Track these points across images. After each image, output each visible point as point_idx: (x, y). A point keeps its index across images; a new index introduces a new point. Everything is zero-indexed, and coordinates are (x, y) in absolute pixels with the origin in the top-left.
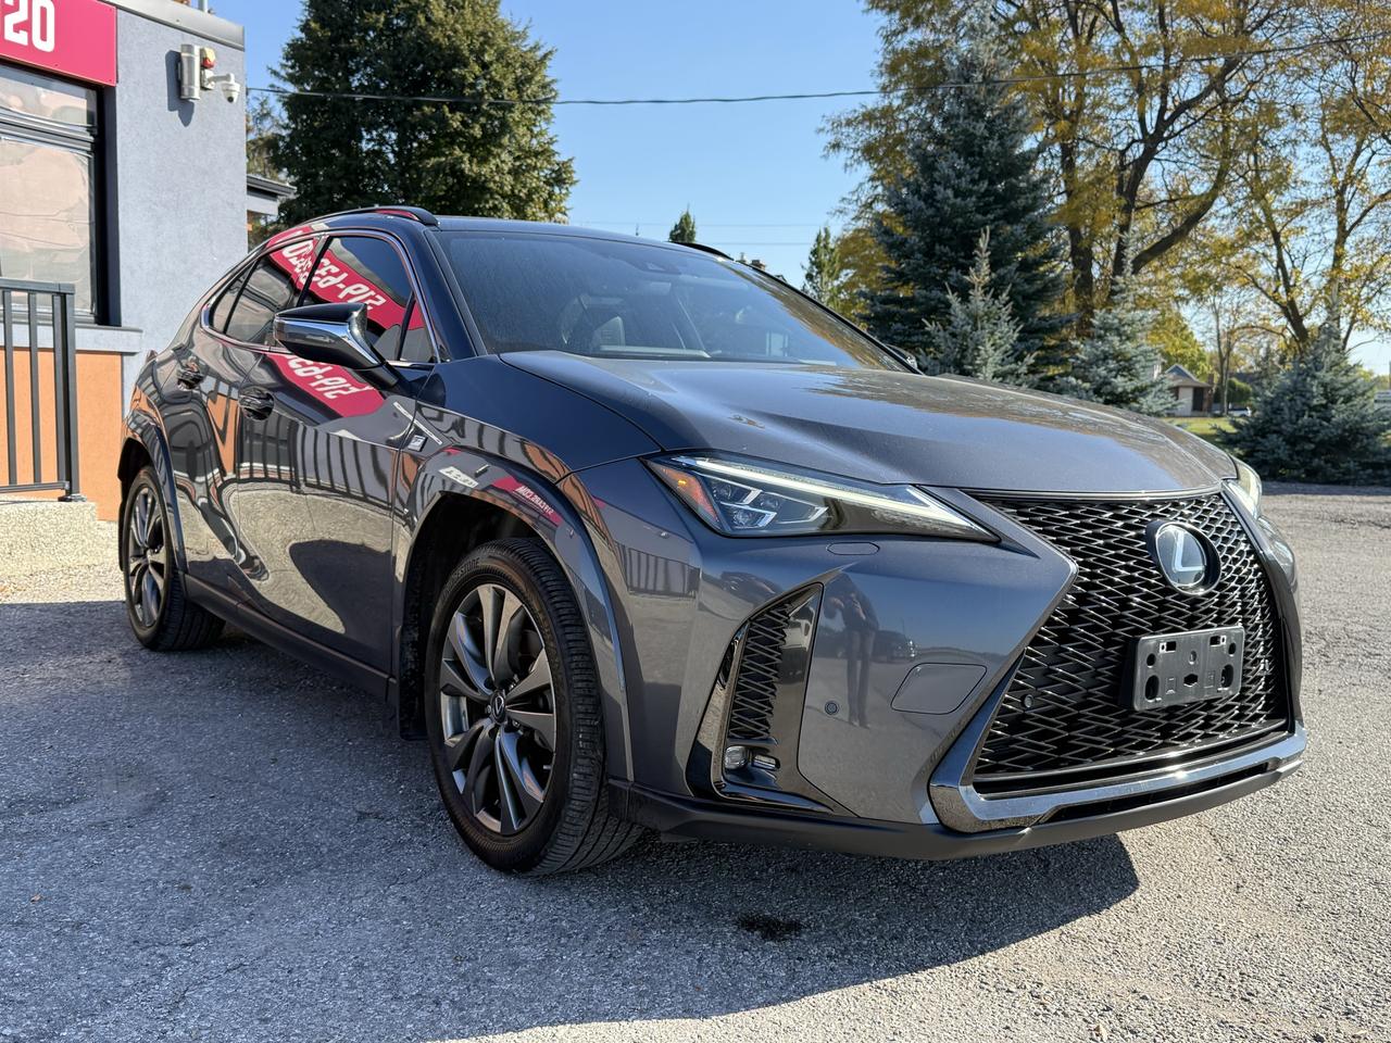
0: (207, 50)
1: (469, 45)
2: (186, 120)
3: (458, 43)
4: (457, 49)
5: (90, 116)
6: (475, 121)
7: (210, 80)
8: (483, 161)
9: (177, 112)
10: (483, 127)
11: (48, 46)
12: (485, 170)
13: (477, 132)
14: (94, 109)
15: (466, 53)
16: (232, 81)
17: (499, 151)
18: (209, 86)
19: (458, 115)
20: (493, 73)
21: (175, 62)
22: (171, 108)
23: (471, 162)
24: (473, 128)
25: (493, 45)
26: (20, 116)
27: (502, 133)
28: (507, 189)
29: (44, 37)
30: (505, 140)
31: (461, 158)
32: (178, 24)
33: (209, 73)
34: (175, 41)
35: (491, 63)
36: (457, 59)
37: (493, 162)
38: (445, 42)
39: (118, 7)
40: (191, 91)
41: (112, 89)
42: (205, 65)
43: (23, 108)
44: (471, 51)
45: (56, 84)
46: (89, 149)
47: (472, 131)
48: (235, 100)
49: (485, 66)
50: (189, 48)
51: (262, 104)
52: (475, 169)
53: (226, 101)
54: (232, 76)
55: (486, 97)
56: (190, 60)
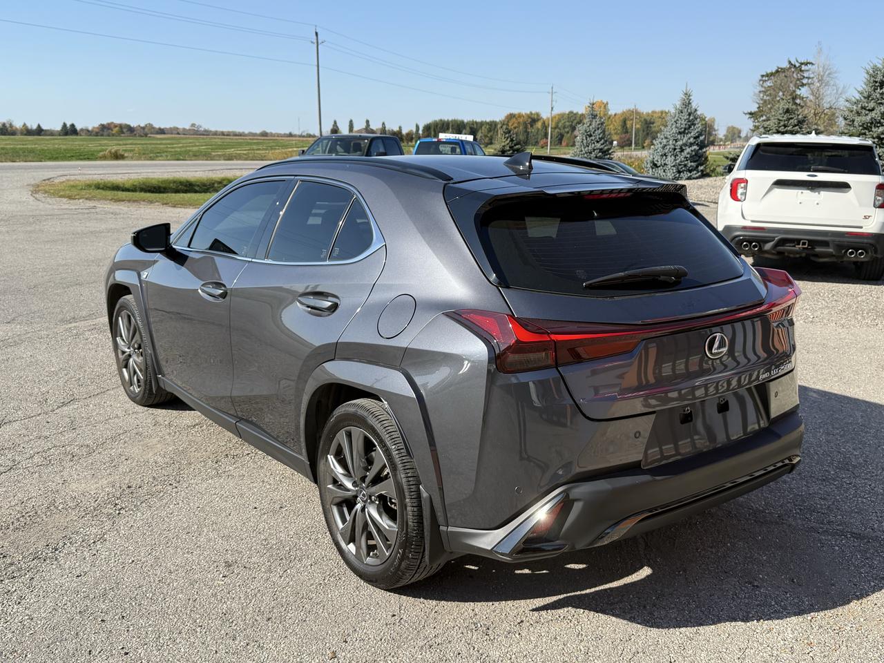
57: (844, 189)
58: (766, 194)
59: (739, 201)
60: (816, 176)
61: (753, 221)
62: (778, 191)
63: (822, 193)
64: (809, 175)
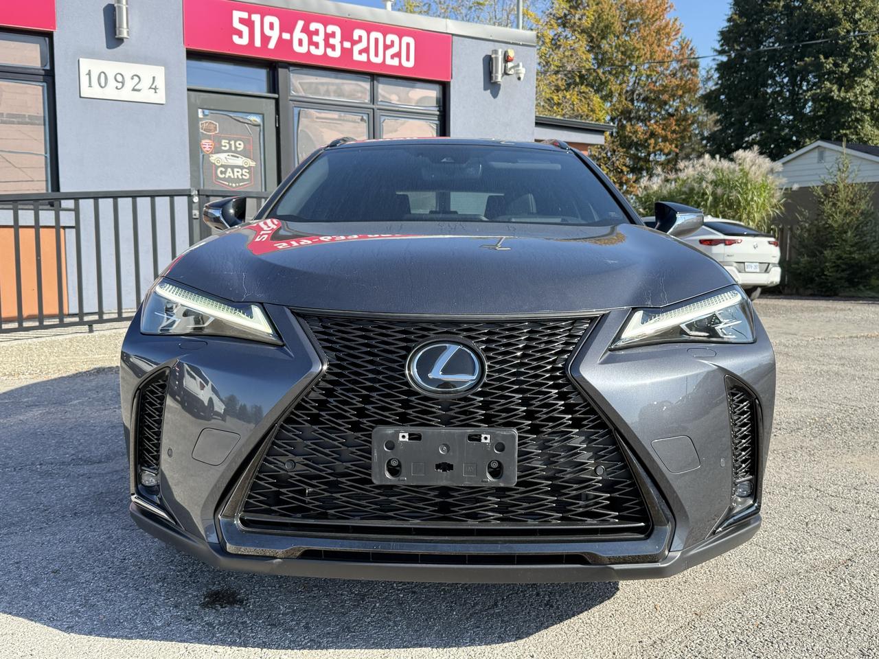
0: (509, 51)
1: (844, 10)
2: (495, 95)
3: (835, 10)
4: (834, 15)
5: (438, 101)
6: (844, 61)
7: (510, 69)
8: (850, 88)
9: (489, 91)
10: (850, 66)
11: (411, 64)
12: (850, 95)
13: (846, 69)
14: (440, 96)
15: (841, 16)
16: (521, 67)
17: (862, 80)
18: (510, 73)
19: (831, 60)
20: (861, 26)
21: (489, 62)
22: (485, 89)
23: (839, 90)
24: (842, 67)
25: (863, 6)
26: (395, 105)
27: (867, 66)
28: (868, 106)
29: (408, 59)
30: (868, 72)
31: (831, 88)
32: (491, 38)
33: (510, 65)
34: (487, 49)
35: (860, 20)
36: (834, 21)
37: (858, 90)
38: (823, 11)
39: (453, 35)
40: (496, 77)
41: (449, 83)
42: (507, 59)
43: (398, 101)
44: (845, 14)
45: (419, 84)
46: (437, 119)
47: (841, 69)
48: (522, 79)
49: (855, 22)
50: (495, 52)
51: (708, 72)
52: (842, 94)
53: (517, 80)
54: (521, 64)
55: (854, 43)
56: (497, 58)
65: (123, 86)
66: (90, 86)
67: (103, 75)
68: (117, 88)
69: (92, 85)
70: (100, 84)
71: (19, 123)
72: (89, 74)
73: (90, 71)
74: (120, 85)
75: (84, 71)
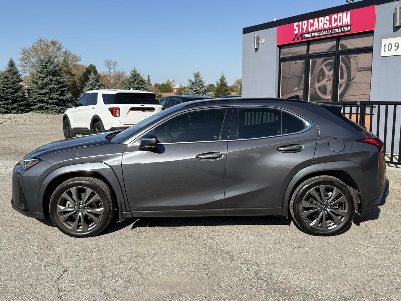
57: (153, 110)
58: (127, 114)
59: (118, 117)
60: (144, 106)
61: (125, 125)
62: (132, 112)
63: (146, 112)
64: (141, 105)
65: (398, 48)
66: (385, 51)
67: (390, 45)
68: (395, 50)
69: (386, 50)
70: (388, 49)
71: (364, 71)
72: (385, 46)
73: (385, 44)
74: (396, 48)
75: (383, 45)
